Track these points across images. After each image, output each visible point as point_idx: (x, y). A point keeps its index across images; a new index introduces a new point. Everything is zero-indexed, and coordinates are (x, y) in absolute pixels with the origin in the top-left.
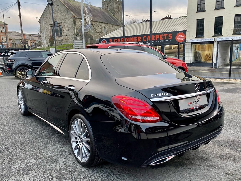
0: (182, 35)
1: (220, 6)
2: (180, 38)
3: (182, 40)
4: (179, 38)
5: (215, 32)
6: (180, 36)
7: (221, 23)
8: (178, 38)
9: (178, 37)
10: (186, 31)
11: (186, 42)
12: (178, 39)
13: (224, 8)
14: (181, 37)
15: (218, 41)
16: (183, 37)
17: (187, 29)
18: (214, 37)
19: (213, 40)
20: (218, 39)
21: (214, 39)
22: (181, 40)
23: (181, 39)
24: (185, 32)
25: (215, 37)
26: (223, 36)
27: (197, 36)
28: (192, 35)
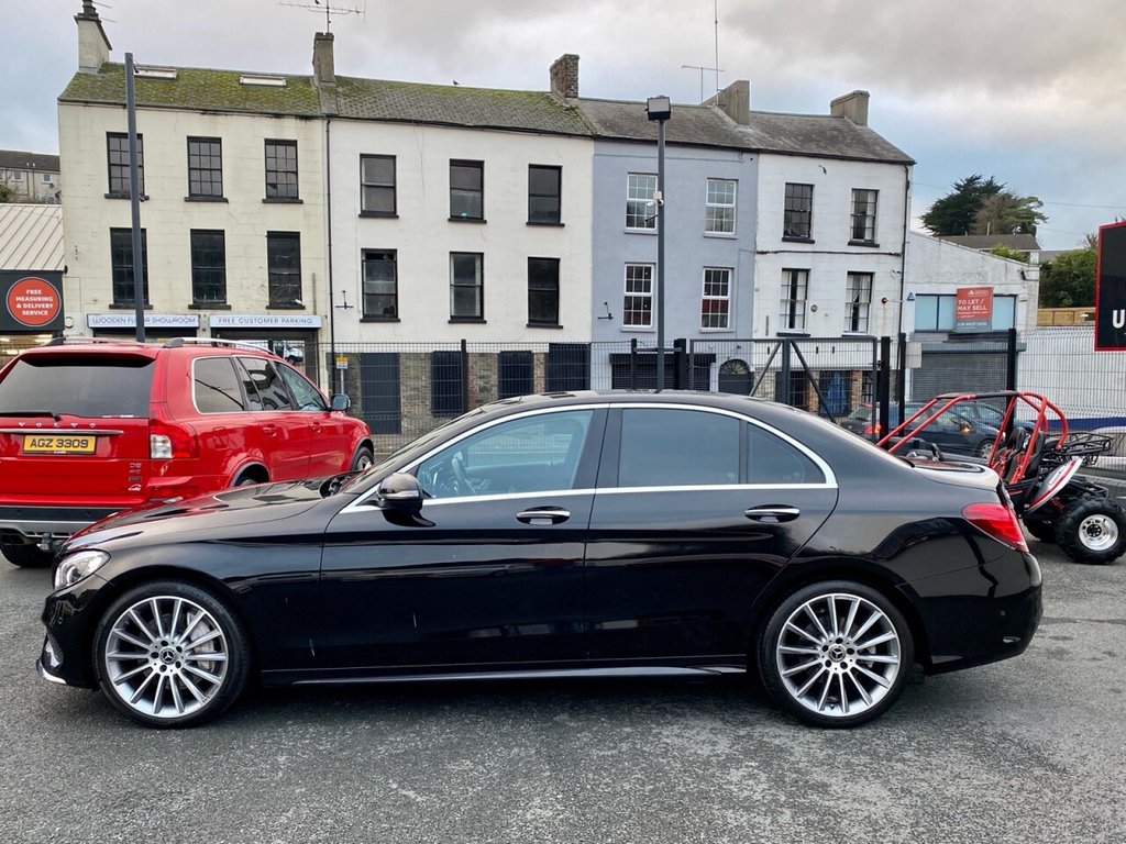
0: (40, 292)
1: (207, 189)
2: (34, 303)
3: (46, 313)
4: (27, 302)
5: (198, 291)
6: (30, 295)
7: (220, 258)
8: (22, 303)
9: (17, 299)
10: (61, 272)
11: (68, 322)
12: (19, 306)
13: (226, 201)
14: (40, 299)
15: (212, 329)
16: (46, 299)
17: (66, 268)
18: (197, 311)
19: (197, 325)
20: (217, 319)
21: (197, 318)
22: (40, 313)
23: (38, 309)
24: (54, 279)
25: (202, 312)
26: (229, 308)
27: (115, 301)
28: (96, 296)
